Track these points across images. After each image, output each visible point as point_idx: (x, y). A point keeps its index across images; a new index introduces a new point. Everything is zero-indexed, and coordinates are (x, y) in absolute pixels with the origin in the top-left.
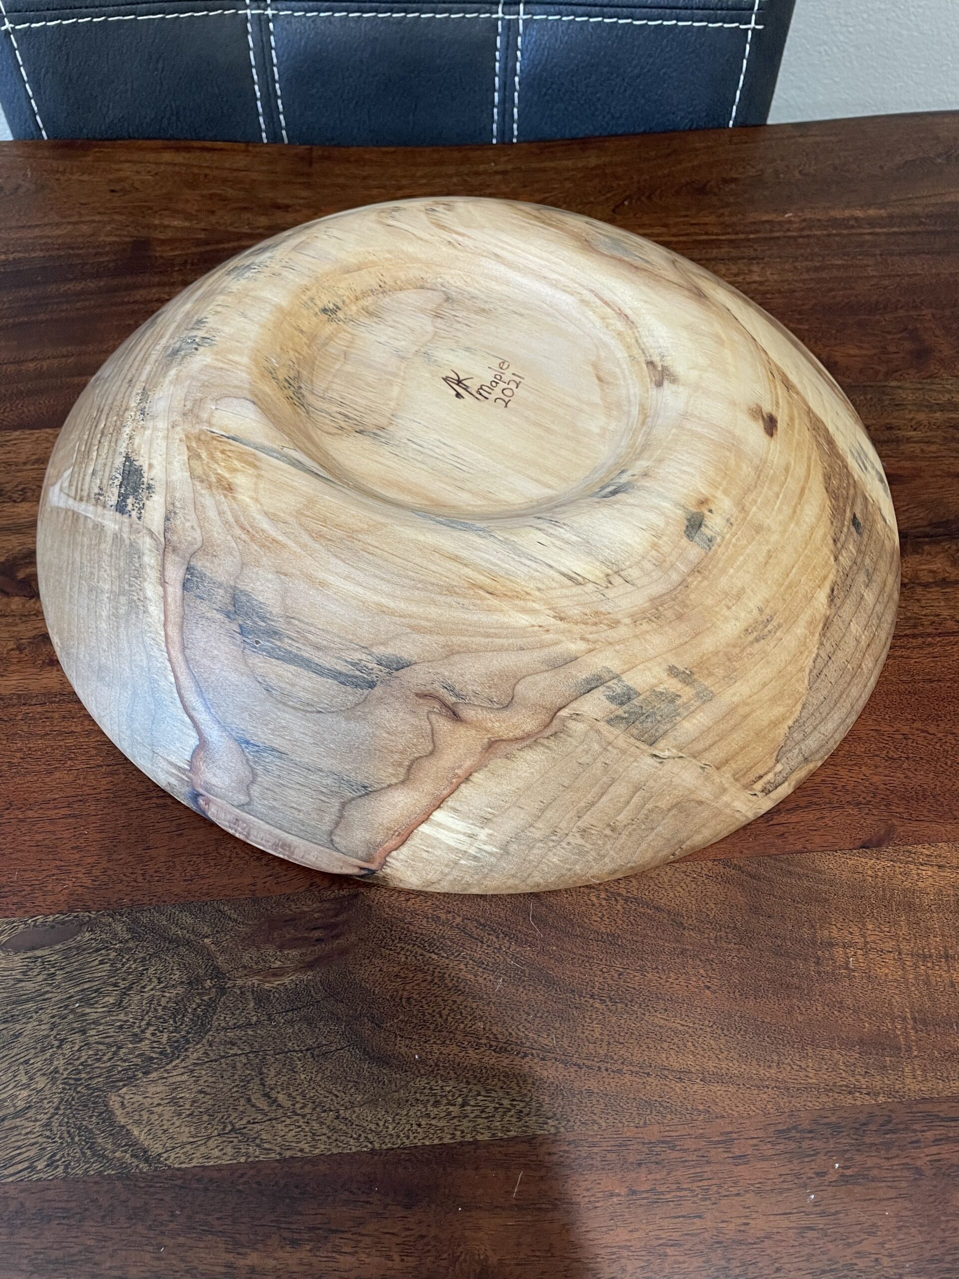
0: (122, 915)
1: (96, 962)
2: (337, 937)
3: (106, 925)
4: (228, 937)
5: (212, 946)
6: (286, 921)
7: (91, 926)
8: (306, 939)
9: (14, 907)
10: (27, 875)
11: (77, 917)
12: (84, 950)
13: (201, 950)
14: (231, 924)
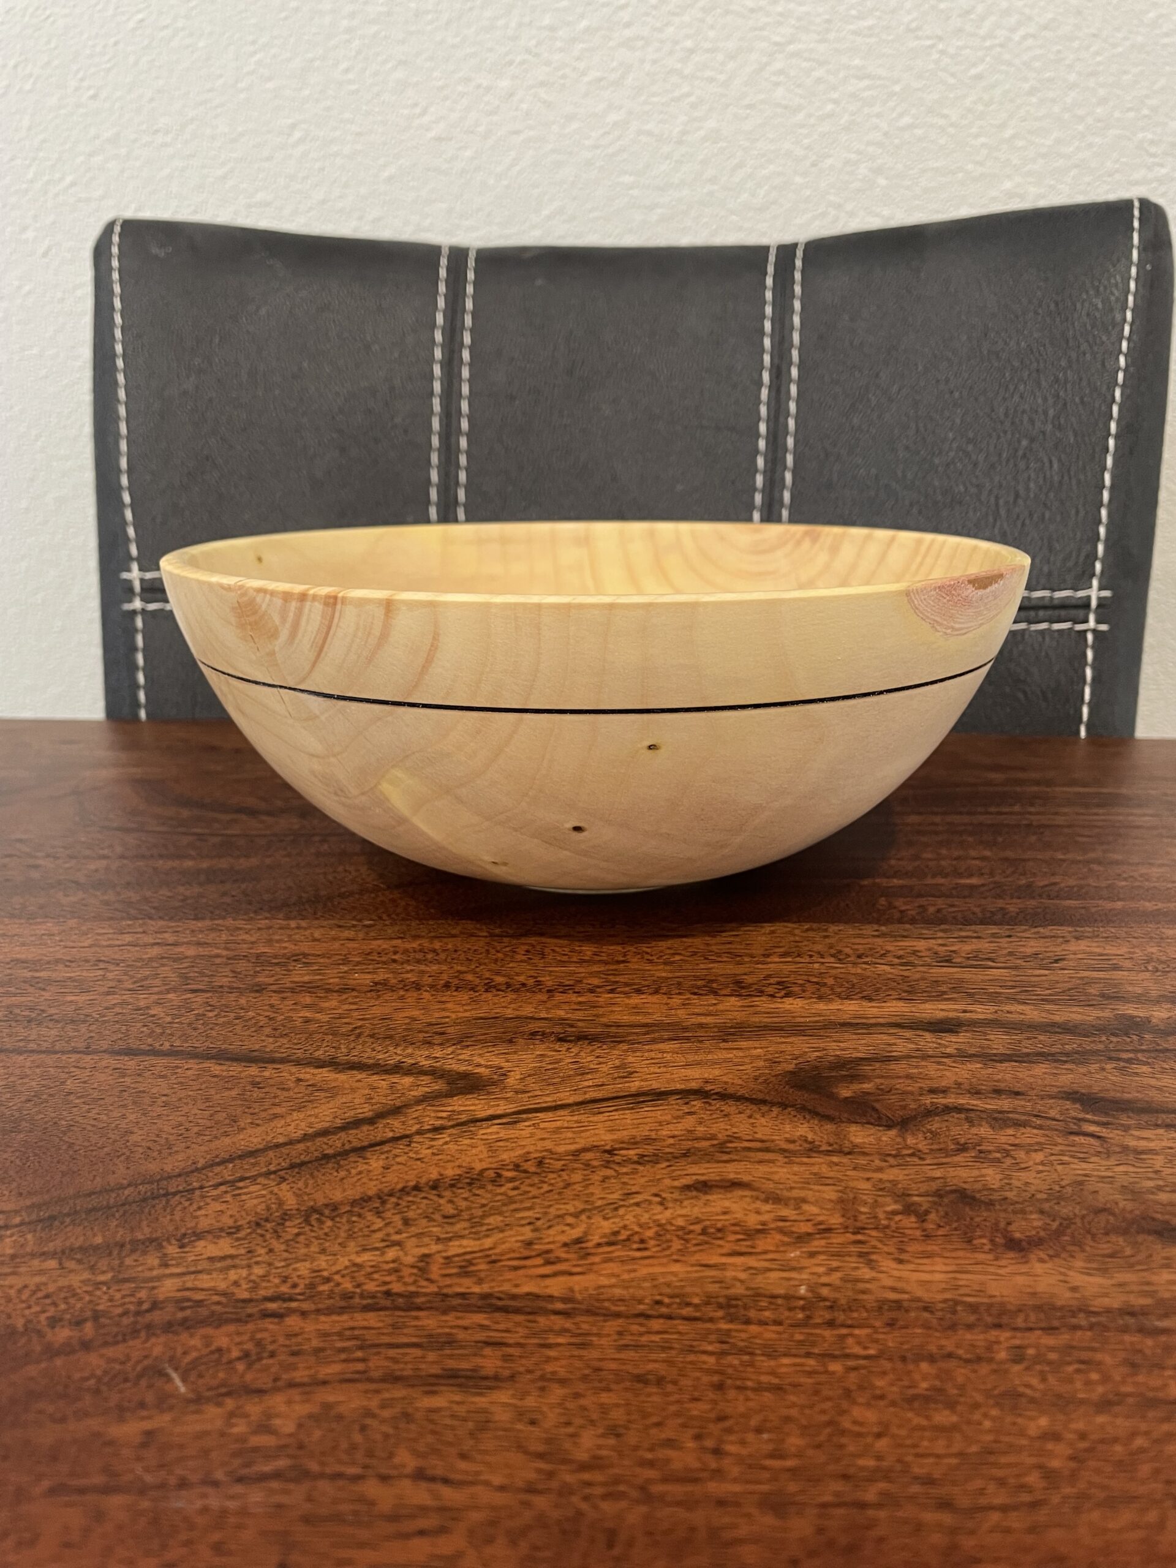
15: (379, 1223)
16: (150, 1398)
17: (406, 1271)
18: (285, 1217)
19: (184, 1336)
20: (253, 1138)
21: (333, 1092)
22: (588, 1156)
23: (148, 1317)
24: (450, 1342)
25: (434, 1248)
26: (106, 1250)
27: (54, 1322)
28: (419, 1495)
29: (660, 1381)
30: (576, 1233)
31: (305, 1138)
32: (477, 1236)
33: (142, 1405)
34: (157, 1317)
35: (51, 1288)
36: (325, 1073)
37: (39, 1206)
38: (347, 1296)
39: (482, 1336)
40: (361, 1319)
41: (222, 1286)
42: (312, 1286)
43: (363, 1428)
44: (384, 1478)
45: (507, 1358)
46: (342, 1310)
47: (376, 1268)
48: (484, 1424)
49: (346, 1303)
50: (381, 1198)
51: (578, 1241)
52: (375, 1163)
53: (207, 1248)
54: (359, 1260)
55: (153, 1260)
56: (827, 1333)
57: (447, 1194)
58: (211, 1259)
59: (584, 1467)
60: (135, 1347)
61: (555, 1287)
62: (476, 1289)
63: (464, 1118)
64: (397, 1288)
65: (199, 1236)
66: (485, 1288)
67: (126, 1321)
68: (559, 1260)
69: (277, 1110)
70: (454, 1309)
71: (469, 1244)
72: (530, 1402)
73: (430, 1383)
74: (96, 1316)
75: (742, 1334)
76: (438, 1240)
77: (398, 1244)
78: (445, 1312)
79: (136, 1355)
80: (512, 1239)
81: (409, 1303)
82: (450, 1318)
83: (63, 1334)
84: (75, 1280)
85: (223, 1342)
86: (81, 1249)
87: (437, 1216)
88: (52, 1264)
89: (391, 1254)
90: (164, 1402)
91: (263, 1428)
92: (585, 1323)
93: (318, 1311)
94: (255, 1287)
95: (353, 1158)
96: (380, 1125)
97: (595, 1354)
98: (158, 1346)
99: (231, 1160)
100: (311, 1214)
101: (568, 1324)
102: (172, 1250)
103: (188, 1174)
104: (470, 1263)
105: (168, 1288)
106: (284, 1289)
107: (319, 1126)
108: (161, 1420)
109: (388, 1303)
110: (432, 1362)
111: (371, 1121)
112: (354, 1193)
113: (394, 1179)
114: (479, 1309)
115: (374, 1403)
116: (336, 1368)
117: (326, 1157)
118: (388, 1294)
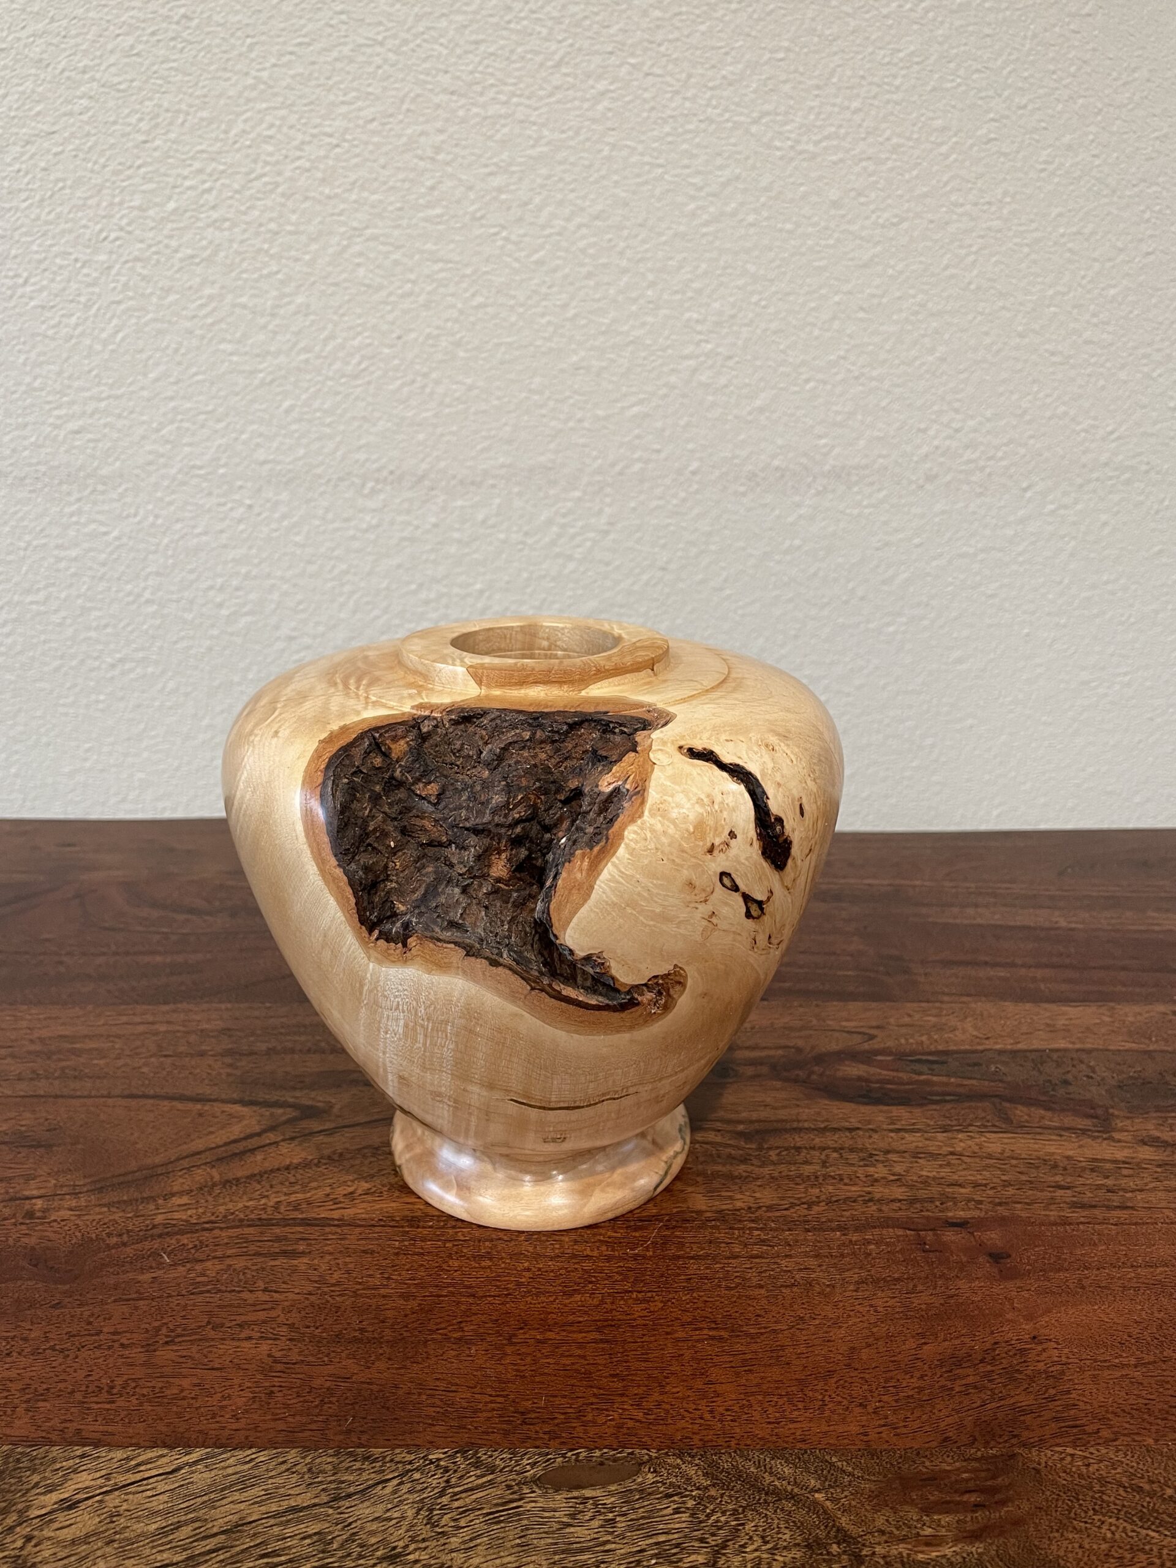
0: (693, 1457)
1: (669, 1511)
2: (1003, 1503)
3: (674, 1467)
4: (846, 1493)
5: (828, 1503)
6: (924, 1480)
7: (655, 1466)
8: (958, 1503)
9: (546, 1437)
10: (558, 1401)
11: (632, 1453)
12: (650, 1494)
13: (815, 1507)
14: (847, 1479)
15: (259, 1187)
16: (154, 1265)
17: (269, 1209)
18: (214, 1185)
19: (168, 1239)
20: (199, 1144)
21: (241, 1118)
22: (366, 1151)
23: (151, 1232)
24: (286, 1239)
25: (283, 1198)
26: (129, 1202)
27: (109, 1235)
28: (265, 1297)
29: (372, 1252)
30: (351, 1189)
31: (226, 1144)
32: (304, 1192)
33: (151, 1268)
34: (156, 1231)
35: (106, 1220)
36: (237, 1108)
37: (94, 1182)
38: (241, 1220)
39: (298, 1236)
40: (247, 1230)
41: (184, 1217)
42: (225, 1217)
43: (244, 1274)
44: (251, 1291)
45: (308, 1245)
46: (237, 1227)
47: (256, 1208)
48: (295, 1270)
49: (241, 1223)
50: (261, 1175)
51: (351, 1193)
52: (259, 1157)
53: (177, 1201)
54: (247, 1204)
55: (152, 1206)
56: (450, 1231)
57: (293, 1172)
58: (179, 1205)
59: (333, 1285)
60: (147, 1245)
61: (336, 1215)
62: (300, 1216)
63: (307, 1131)
64: (264, 1216)
65: (173, 1195)
66: (304, 1216)
67: (141, 1233)
68: (340, 1202)
69: (211, 1129)
70: (289, 1225)
71: (300, 1196)
72: (316, 1262)
73: (274, 1256)
74: (128, 1231)
75: (413, 1232)
76: (286, 1194)
77: (267, 1196)
78: (285, 1226)
79: (147, 1247)
80: (320, 1194)
81: (268, 1223)
82: (287, 1229)
83: (114, 1240)
84: (116, 1217)
85: (186, 1241)
86: (119, 1202)
87: (287, 1183)
88: (105, 1209)
89: (263, 1201)
90: (160, 1265)
91: (204, 1275)
92: (346, 1230)
93: (228, 1228)
94: (199, 1217)
95: (248, 1154)
96: (264, 1136)
97: (347, 1242)
98: (156, 1244)
99: (187, 1157)
100: (226, 1183)
101: (339, 1230)
102: (160, 1202)
103: (167, 1164)
104: (299, 1205)
105: (159, 1219)
106: (213, 1218)
107: (232, 1138)
108: (159, 1273)
109: (259, 1223)
110: (276, 1247)
111: (259, 1134)
112: (248, 1173)
113: (268, 1165)
114: (300, 1225)
115: (249, 1264)
116: (234, 1251)
117: (236, 1154)
118: (260, 1219)
